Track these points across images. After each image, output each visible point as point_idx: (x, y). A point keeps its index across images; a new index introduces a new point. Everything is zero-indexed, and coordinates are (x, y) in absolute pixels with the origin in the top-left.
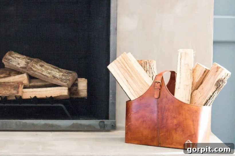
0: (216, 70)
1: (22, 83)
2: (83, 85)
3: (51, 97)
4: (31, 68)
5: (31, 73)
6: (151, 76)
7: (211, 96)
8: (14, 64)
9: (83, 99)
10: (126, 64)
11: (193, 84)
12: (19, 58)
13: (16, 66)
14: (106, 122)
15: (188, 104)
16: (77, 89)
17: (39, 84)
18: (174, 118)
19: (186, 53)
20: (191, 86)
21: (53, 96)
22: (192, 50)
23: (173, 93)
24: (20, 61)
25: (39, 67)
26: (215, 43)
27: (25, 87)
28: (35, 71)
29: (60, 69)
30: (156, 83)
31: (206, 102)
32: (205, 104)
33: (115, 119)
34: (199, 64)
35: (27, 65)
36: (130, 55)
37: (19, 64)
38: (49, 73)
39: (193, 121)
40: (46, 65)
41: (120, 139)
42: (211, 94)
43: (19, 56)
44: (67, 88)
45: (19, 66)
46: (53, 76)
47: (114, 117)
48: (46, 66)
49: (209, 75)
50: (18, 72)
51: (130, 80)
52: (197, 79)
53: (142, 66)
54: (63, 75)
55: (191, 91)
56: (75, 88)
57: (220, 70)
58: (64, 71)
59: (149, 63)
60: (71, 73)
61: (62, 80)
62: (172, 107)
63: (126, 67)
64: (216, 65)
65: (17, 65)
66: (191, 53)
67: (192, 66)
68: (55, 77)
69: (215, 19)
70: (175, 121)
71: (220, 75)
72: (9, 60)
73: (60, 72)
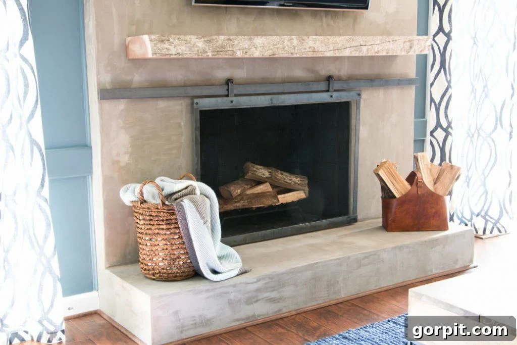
4: (276, 177)
5: (275, 181)
8: (260, 175)
11: (433, 180)
12: (261, 169)
13: (261, 176)
14: (352, 216)
19: (423, 156)
24: (263, 171)
25: (281, 175)
28: (279, 180)
29: (296, 175)
30: (419, 183)
31: (449, 193)
33: (356, 214)
35: (272, 175)
37: (264, 175)
38: (290, 180)
40: (285, 174)
41: (379, 228)
44: (303, 192)
45: (265, 177)
50: (259, 182)
51: (394, 182)
54: (301, 180)
55: (433, 185)
58: (299, 176)
64: (448, 164)
65: (263, 176)
68: (295, 183)
69: (415, 122)
70: (434, 210)
72: (255, 171)
73: (297, 178)
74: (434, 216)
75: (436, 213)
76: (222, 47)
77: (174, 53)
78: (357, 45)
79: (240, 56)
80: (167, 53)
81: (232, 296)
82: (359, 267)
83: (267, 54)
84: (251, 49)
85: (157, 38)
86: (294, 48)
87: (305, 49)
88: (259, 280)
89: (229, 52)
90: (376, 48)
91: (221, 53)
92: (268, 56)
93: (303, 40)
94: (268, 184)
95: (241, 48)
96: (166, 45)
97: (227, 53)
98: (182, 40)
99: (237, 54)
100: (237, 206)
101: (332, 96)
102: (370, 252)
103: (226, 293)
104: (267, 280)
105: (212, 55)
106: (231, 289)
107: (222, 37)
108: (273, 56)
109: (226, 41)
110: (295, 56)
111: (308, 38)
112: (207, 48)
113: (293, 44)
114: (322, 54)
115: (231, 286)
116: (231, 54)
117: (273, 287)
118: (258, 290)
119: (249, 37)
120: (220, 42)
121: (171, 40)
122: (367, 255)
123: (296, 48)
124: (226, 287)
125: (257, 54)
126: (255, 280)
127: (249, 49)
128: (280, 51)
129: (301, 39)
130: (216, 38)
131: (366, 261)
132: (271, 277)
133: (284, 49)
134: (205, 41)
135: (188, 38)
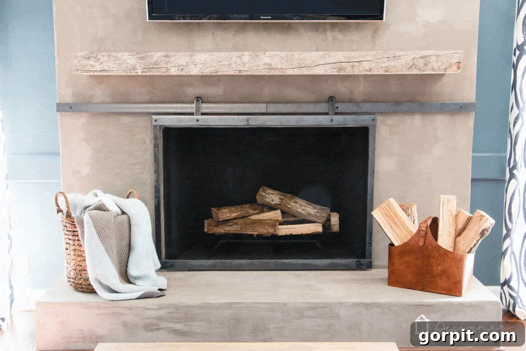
0: (480, 218)
1: (277, 220)
2: (335, 219)
3: (307, 234)
4: (286, 205)
5: (285, 209)
6: (413, 221)
7: (475, 244)
8: (268, 200)
9: (335, 233)
10: (390, 211)
11: (456, 230)
12: (272, 194)
13: (270, 202)
14: (363, 261)
15: (451, 252)
16: (330, 224)
17: (292, 219)
18: (439, 265)
19: (448, 200)
20: (454, 232)
21: (308, 233)
22: (455, 197)
23: (436, 239)
24: (274, 197)
25: (294, 204)
26: (473, 180)
27: (280, 224)
29: (315, 205)
30: (421, 231)
31: (470, 250)
32: (469, 251)
33: (371, 258)
34: (461, 210)
35: (281, 202)
36: (392, 200)
37: (273, 201)
38: (304, 210)
39: (458, 268)
42: (475, 242)
43: (272, 192)
44: (321, 225)
45: (273, 203)
46: (308, 213)
47: (370, 257)
48: (300, 202)
49: (472, 223)
50: (272, 208)
52: (460, 226)
53: (404, 211)
54: (317, 212)
55: (454, 237)
56: (328, 223)
57: (484, 218)
58: (319, 207)
59: (411, 208)
60: (325, 210)
61: (317, 217)
62: (437, 255)
63: (390, 213)
64: (480, 212)
66: (453, 199)
67: (455, 213)
68: (310, 214)
70: (440, 268)
71: (485, 225)
72: (263, 196)
73: (315, 208)
74: (440, 276)
75: (444, 272)
76: (155, 64)
77: (98, 69)
78: (334, 61)
79: (174, 74)
80: (91, 70)
81: (127, 318)
82: (301, 317)
83: (208, 71)
84: (189, 66)
85: (84, 55)
86: (244, 66)
87: (259, 66)
88: (160, 308)
89: (163, 69)
90: (366, 65)
91: (153, 70)
92: (210, 74)
93: (257, 56)
94: (279, 211)
95: (177, 65)
96: (92, 62)
97: (160, 70)
98: (113, 57)
99: (171, 71)
100: (228, 230)
101: (332, 120)
102: (318, 303)
103: (122, 314)
104: (173, 310)
105: (142, 72)
106: (127, 311)
107: (159, 54)
108: (215, 74)
109: (163, 58)
110: (244, 73)
111: (265, 54)
112: (138, 65)
113: (243, 61)
114: (282, 72)
115: (126, 307)
116: (165, 71)
117: (179, 319)
118: (160, 319)
119: (191, 53)
120: (155, 59)
121: (99, 57)
122: (314, 306)
123: (247, 65)
124: (120, 307)
125: (195, 71)
126: (155, 307)
127: (187, 66)
128: (225, 69)
129: (254, 55)
130: (152, 55)
131: (311, 313)
132: (177, 308)
133: (230, 66)
134: (138, 58)
135: (119, 55)
